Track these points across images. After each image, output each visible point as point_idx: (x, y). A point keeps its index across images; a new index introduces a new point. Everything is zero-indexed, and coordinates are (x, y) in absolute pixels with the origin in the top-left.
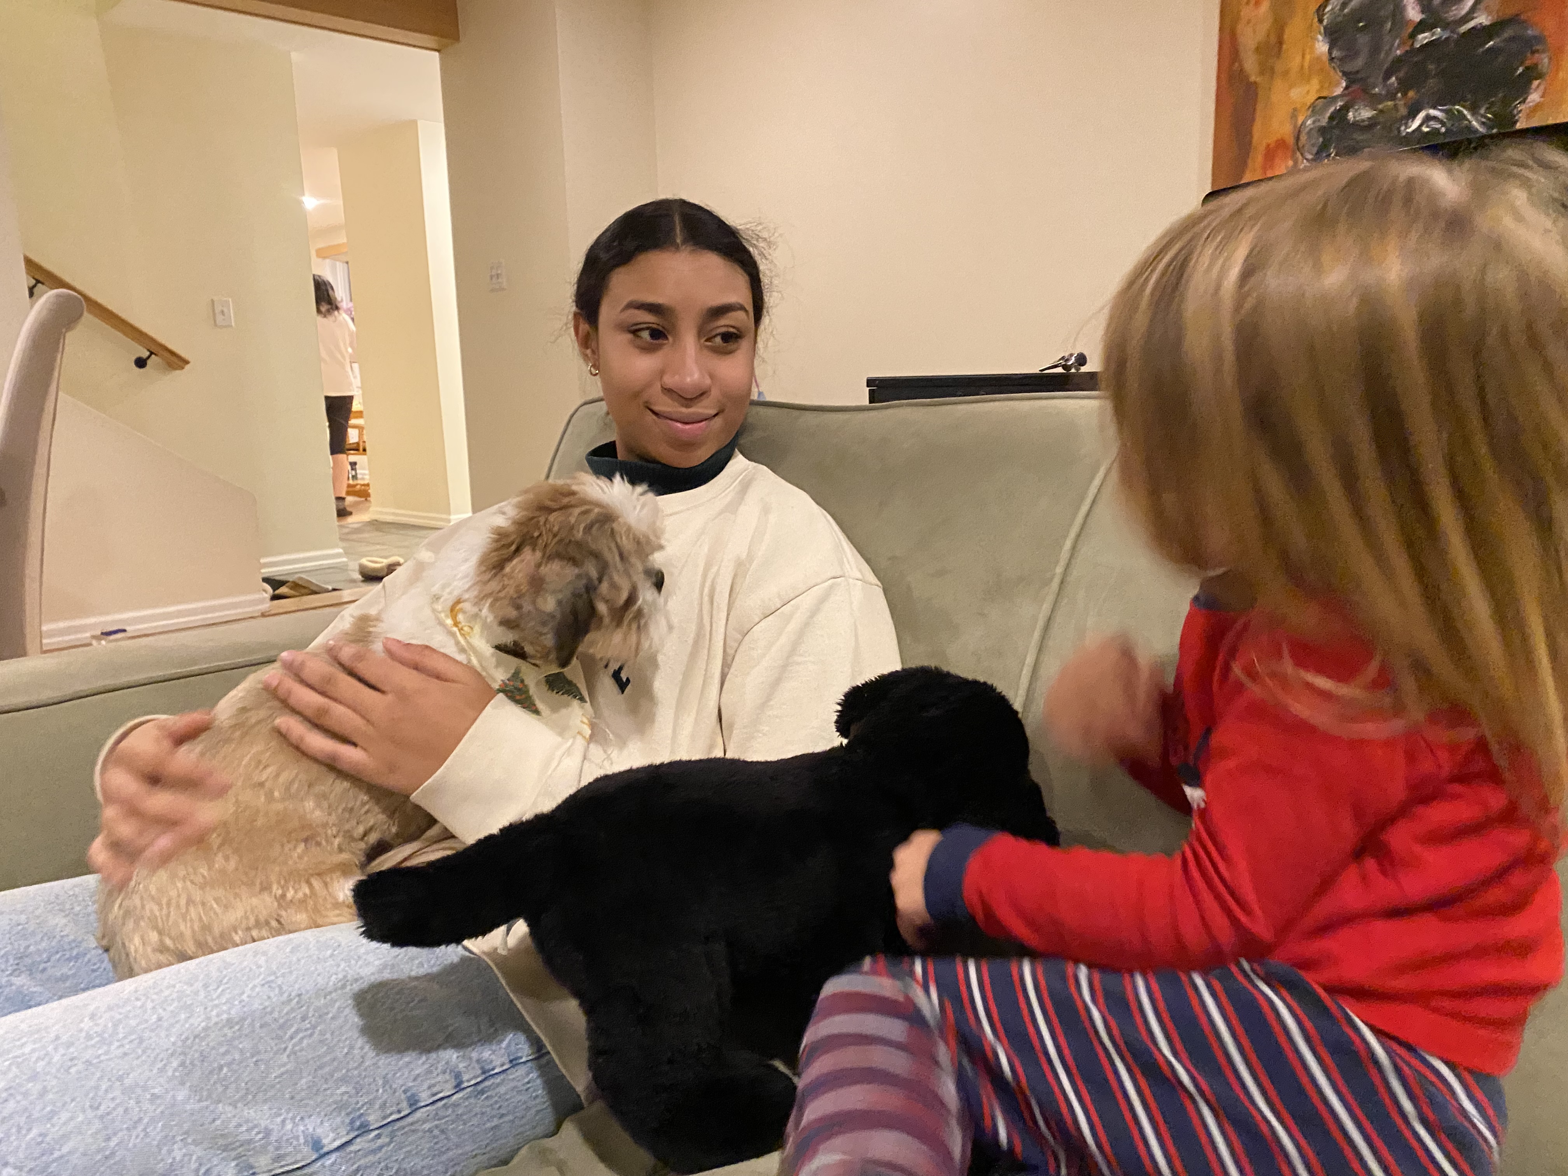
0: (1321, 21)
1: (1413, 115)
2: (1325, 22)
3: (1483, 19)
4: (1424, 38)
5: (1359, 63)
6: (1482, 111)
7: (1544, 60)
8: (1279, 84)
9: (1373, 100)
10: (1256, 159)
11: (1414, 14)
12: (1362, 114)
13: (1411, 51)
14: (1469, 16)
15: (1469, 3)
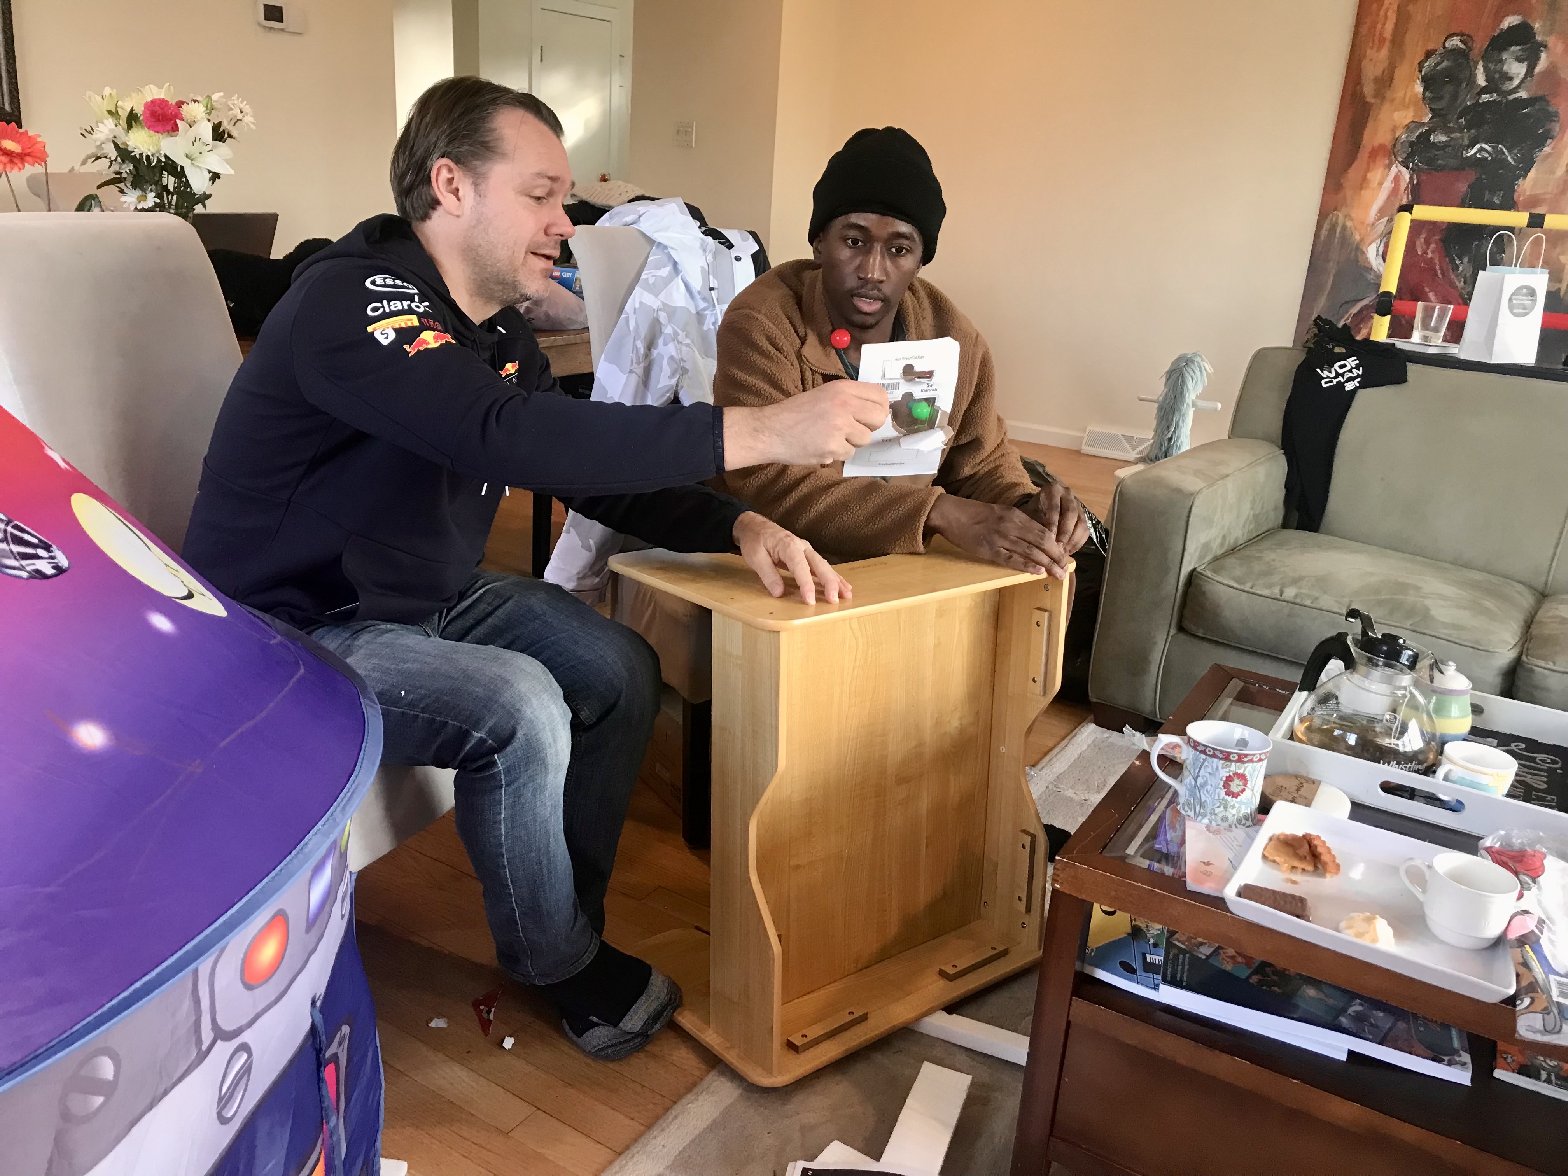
0: (1420, 71)
1: (1472, 145)
2: (1423, 73)
3: (1523, 94)
4: (1485, 98)
5: (1442, 104)
6: (1516, 151)
7: (1556, 128)
8: (1385, 109)
9: (1447, 131)
10: (1363, 154)
11: (1481, 81)
12: (1440, 138)
13: (1477, 104)
14: (1515, 90)
15: (1516, 82)
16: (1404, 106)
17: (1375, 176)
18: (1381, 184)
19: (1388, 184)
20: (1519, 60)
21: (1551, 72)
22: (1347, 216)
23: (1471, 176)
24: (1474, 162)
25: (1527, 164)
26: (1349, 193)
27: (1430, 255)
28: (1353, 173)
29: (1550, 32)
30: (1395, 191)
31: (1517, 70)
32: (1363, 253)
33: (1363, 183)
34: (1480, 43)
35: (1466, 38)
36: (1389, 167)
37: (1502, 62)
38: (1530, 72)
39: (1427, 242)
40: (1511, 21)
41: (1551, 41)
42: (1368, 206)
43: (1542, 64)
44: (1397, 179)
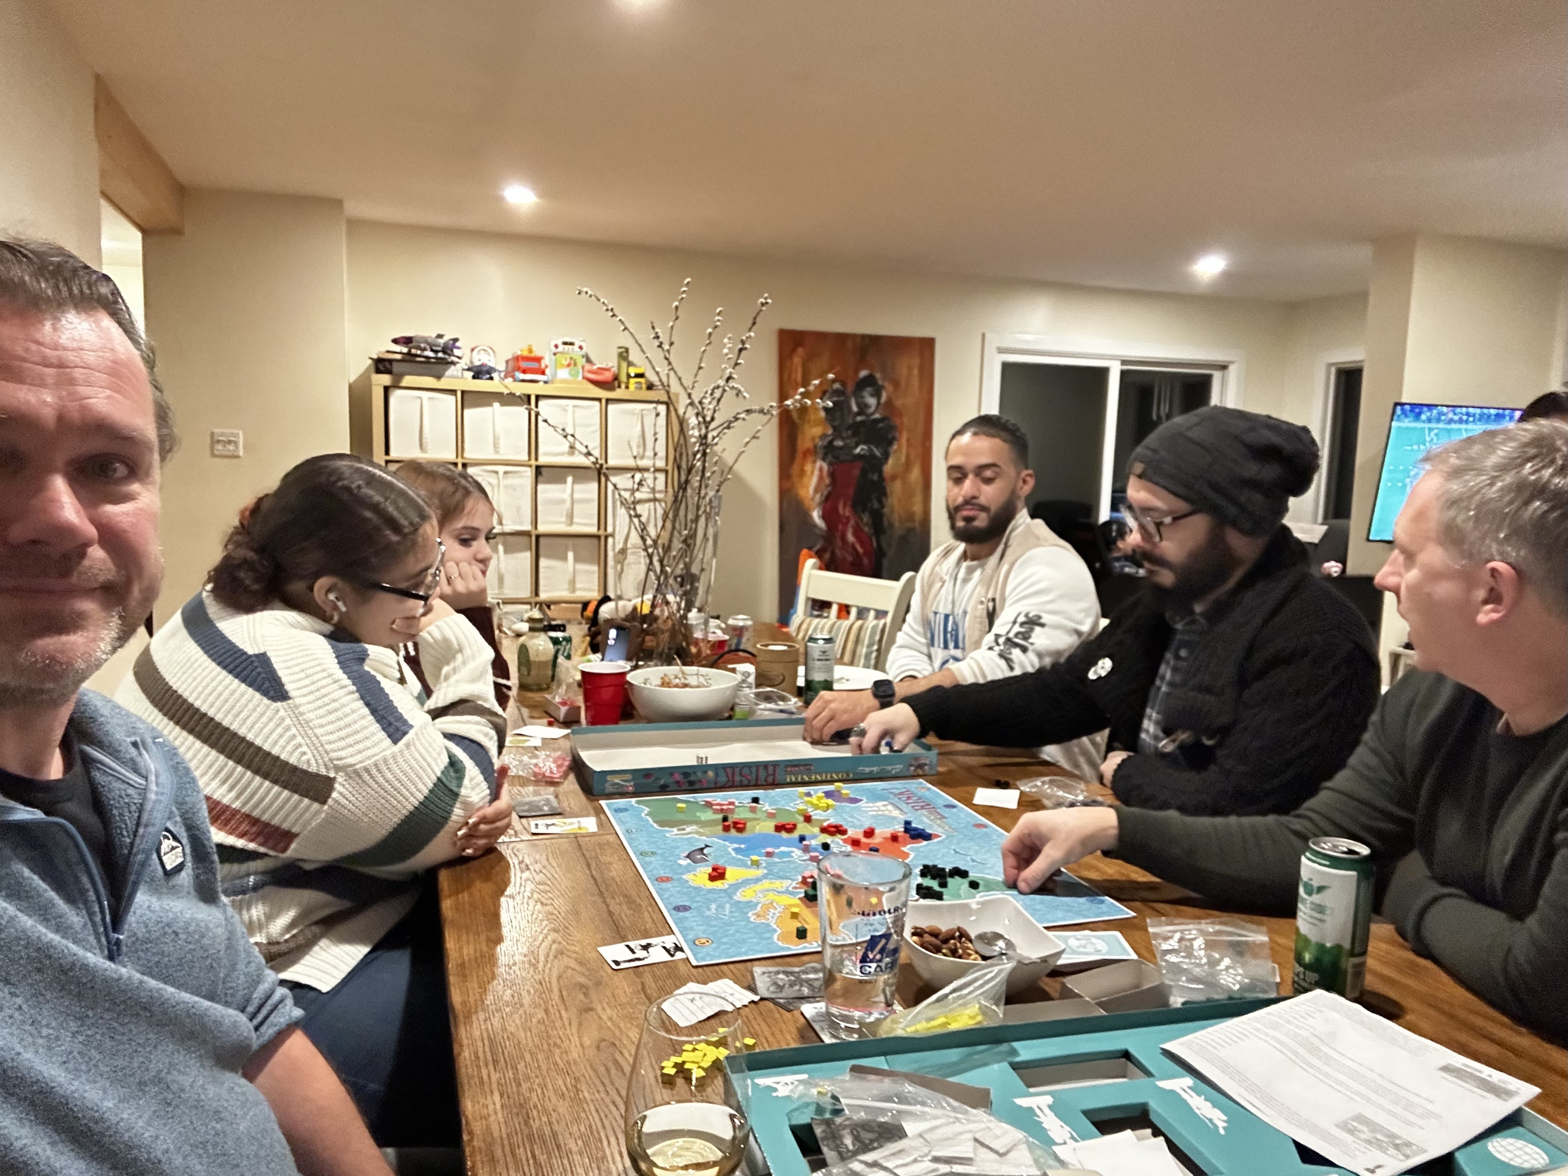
1: (857, 446)
3: (877, 416)
4: (859, 418)
5: (836, 423)
6: (879, 448)
7: (897, 435)
8: (806, 427)
9: (843, 439)
10: (799, 455)
11: (855, 408)
12: (839, 443)
13: (855, 423)
14: (873, 414)
15: (872, 409)
16: (817, 424)
17: (808, 467)
18: (812, 472)
19: (816, 473)
20: (872, 395)
21: (889, 403)
22: (797, 495)
23: (860, 463)
24: (860, 457)
25: (886, 455)
26: (795, 479)
27: (847, 514)
28: (796, 468)
29: (884, 379)
30: (821, 477)
31: (872, 401)
32: (811, 517)
33: (802, 473)
34: (850, 387)
35: (843, 384)
36: (814, 462)
37: (863, 397)
38: (879, 403)
39: (845, 506)
40: (863, 373)
41: (886, 384)
42: (807, 487)
43: (884, 398)
44: (821, 470)
